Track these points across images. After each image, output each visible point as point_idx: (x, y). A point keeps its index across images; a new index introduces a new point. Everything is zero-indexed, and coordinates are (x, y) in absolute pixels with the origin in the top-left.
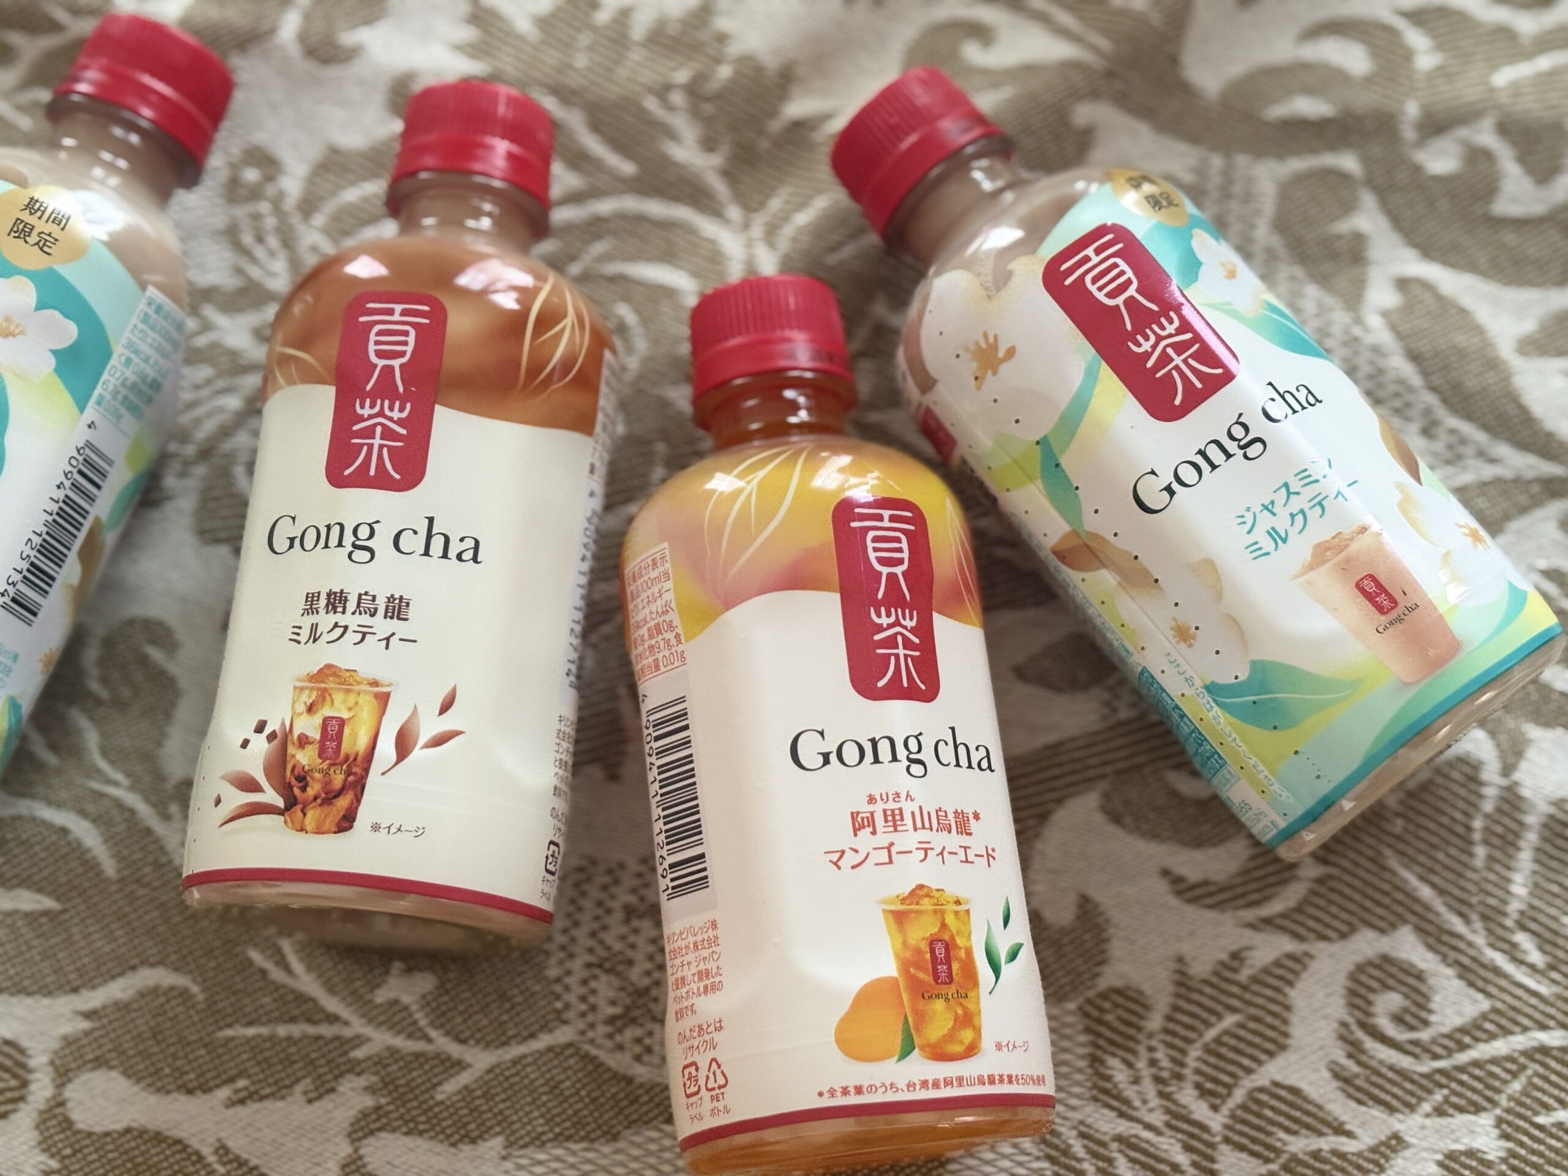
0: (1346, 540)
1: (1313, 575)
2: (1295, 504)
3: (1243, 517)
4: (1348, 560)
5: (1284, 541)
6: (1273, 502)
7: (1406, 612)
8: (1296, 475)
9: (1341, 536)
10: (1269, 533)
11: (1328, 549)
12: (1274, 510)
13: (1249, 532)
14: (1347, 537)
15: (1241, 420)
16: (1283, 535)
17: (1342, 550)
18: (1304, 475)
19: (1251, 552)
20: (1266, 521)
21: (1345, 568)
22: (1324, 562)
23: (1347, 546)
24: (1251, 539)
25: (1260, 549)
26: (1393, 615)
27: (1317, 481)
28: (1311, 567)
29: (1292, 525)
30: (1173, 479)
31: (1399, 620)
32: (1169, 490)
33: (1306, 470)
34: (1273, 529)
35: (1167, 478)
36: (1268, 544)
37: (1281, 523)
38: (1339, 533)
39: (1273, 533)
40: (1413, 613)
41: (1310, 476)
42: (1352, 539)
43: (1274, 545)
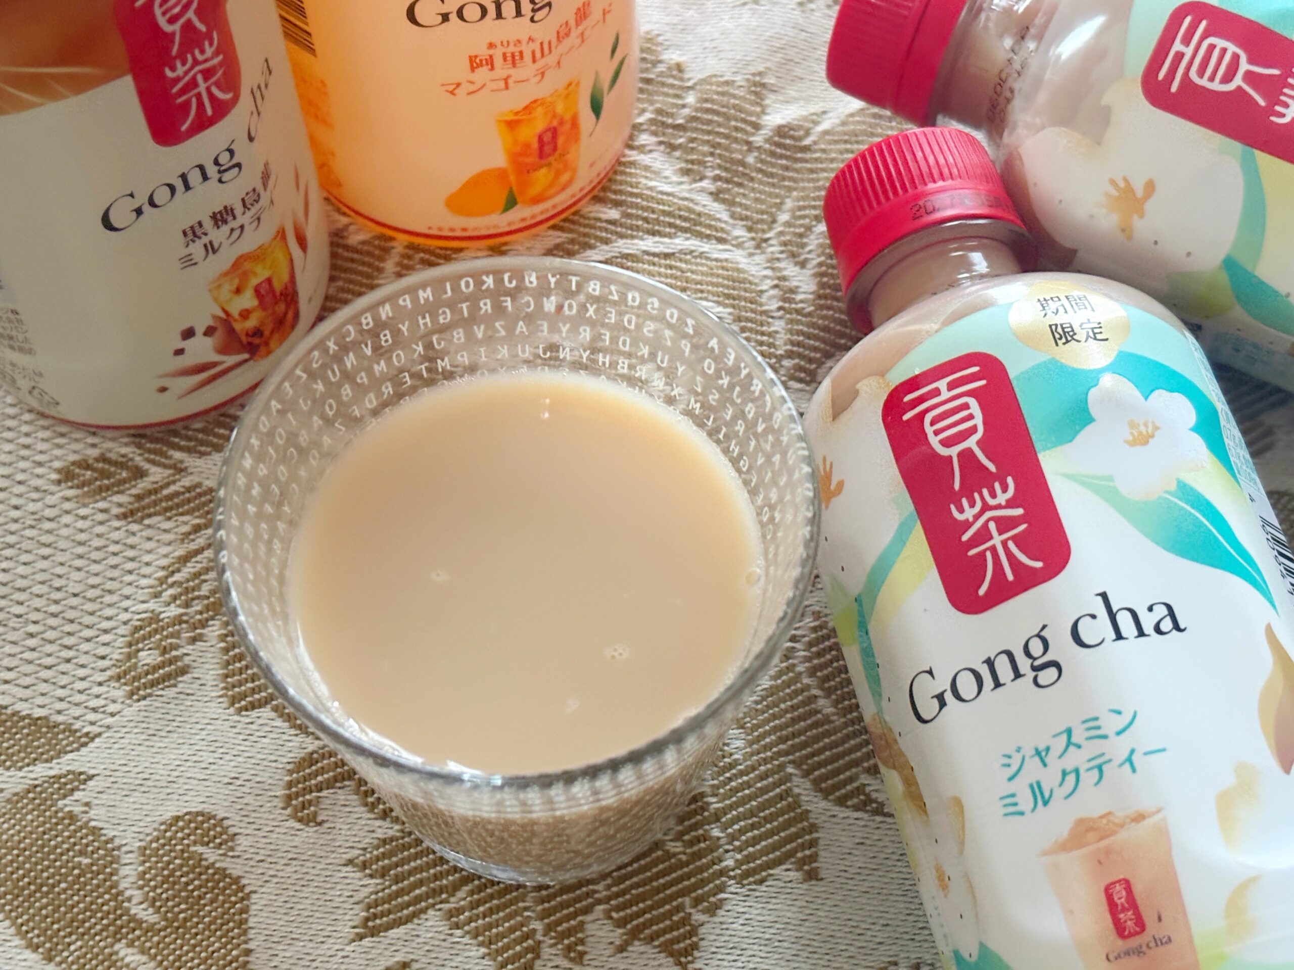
0: (1114, 824)
1: (1063, 858)
2: (1074, 759)
3: (1009, 757)
4: (1108, 852)
5: (1046, 803)
6: (1048, 749)
7: (1152, 944)
8: (1084, 722)
9: (1111, 818)
10: (1031, 786)
11: (1091, 829)
12: (1047, 760)
13: (1010, 779)
14: (1117, 821)
15: (1043, 634)
16: (1047, 795)
17: (1107, 837)
18: (1092, 723)
19: (1005, 806)
20: (1033, 771)
21: (1101, 861)
22: (1081, 846)
23: (1114, 833)
24: (1011, 788)
25: (1016, 804)
26: (1134, 942)
27: (1105, 737)
28: (1064, 846)
29: (1061, 785)
30: (948, 687)
31: (1139, 952)
32: (940, 698)
33: (1096, 719)
34: (1038, 783)
35: (942, 683)
36: (1025, 800)
37: (1049, 778)
38: (1110, 813)
39: (1036, 789)
40: (1161, 949)
41: (1099, 728)
42: (1122, 826)
43: (1032, 806)
